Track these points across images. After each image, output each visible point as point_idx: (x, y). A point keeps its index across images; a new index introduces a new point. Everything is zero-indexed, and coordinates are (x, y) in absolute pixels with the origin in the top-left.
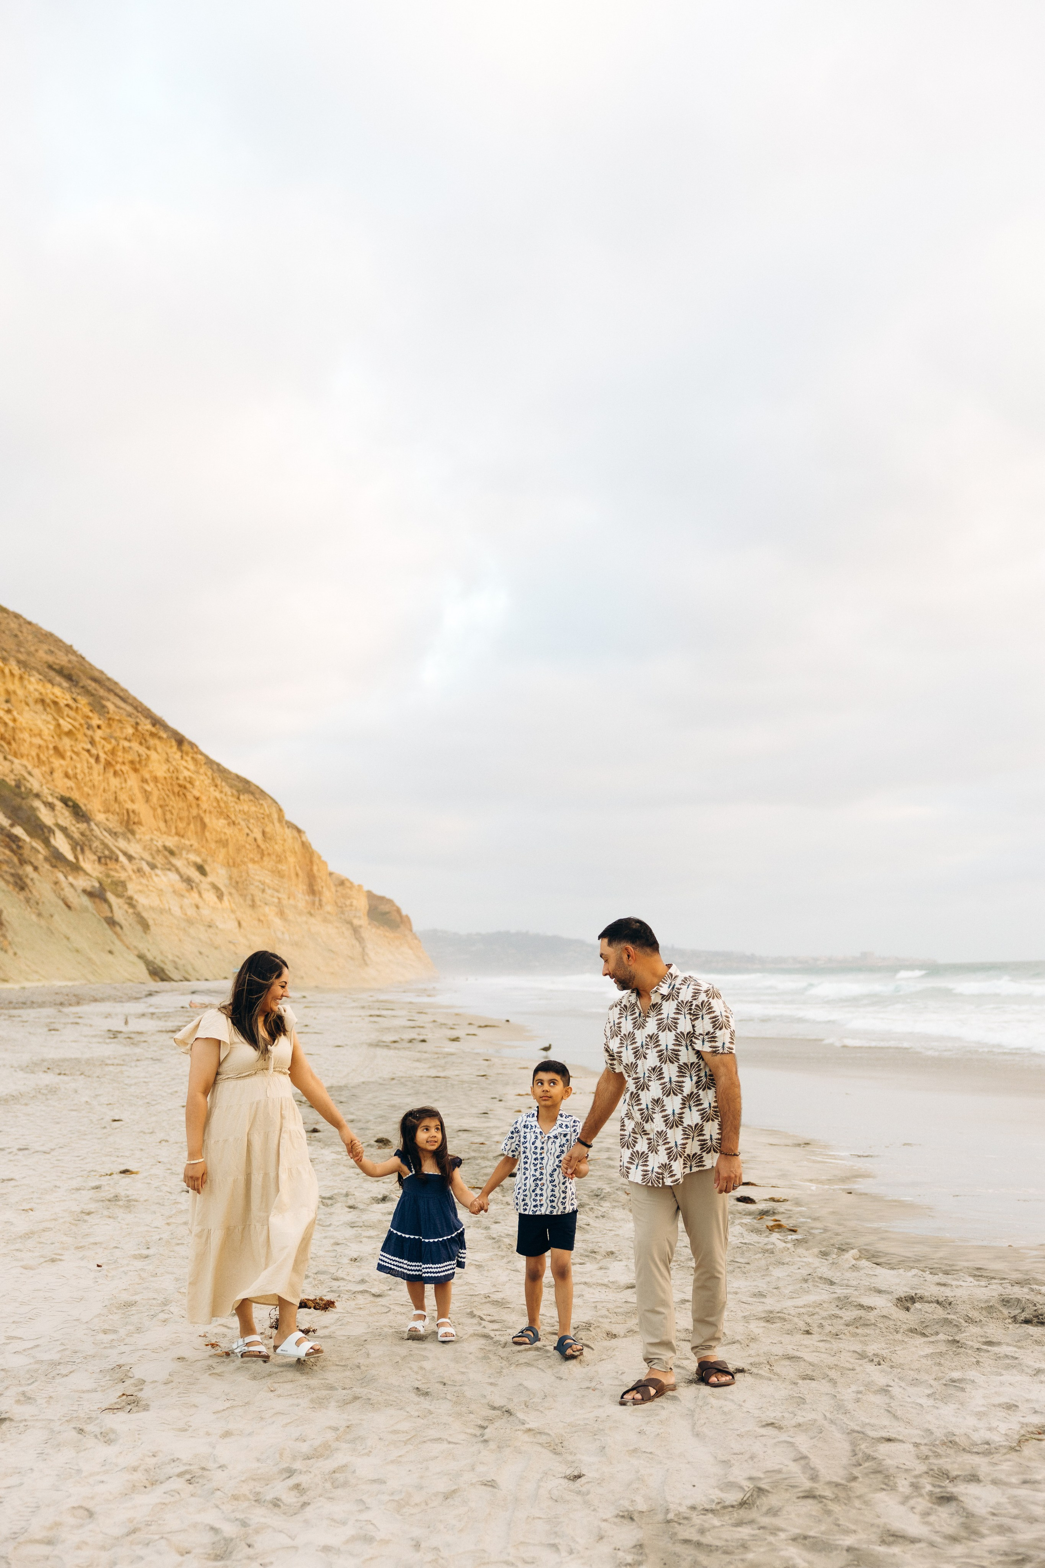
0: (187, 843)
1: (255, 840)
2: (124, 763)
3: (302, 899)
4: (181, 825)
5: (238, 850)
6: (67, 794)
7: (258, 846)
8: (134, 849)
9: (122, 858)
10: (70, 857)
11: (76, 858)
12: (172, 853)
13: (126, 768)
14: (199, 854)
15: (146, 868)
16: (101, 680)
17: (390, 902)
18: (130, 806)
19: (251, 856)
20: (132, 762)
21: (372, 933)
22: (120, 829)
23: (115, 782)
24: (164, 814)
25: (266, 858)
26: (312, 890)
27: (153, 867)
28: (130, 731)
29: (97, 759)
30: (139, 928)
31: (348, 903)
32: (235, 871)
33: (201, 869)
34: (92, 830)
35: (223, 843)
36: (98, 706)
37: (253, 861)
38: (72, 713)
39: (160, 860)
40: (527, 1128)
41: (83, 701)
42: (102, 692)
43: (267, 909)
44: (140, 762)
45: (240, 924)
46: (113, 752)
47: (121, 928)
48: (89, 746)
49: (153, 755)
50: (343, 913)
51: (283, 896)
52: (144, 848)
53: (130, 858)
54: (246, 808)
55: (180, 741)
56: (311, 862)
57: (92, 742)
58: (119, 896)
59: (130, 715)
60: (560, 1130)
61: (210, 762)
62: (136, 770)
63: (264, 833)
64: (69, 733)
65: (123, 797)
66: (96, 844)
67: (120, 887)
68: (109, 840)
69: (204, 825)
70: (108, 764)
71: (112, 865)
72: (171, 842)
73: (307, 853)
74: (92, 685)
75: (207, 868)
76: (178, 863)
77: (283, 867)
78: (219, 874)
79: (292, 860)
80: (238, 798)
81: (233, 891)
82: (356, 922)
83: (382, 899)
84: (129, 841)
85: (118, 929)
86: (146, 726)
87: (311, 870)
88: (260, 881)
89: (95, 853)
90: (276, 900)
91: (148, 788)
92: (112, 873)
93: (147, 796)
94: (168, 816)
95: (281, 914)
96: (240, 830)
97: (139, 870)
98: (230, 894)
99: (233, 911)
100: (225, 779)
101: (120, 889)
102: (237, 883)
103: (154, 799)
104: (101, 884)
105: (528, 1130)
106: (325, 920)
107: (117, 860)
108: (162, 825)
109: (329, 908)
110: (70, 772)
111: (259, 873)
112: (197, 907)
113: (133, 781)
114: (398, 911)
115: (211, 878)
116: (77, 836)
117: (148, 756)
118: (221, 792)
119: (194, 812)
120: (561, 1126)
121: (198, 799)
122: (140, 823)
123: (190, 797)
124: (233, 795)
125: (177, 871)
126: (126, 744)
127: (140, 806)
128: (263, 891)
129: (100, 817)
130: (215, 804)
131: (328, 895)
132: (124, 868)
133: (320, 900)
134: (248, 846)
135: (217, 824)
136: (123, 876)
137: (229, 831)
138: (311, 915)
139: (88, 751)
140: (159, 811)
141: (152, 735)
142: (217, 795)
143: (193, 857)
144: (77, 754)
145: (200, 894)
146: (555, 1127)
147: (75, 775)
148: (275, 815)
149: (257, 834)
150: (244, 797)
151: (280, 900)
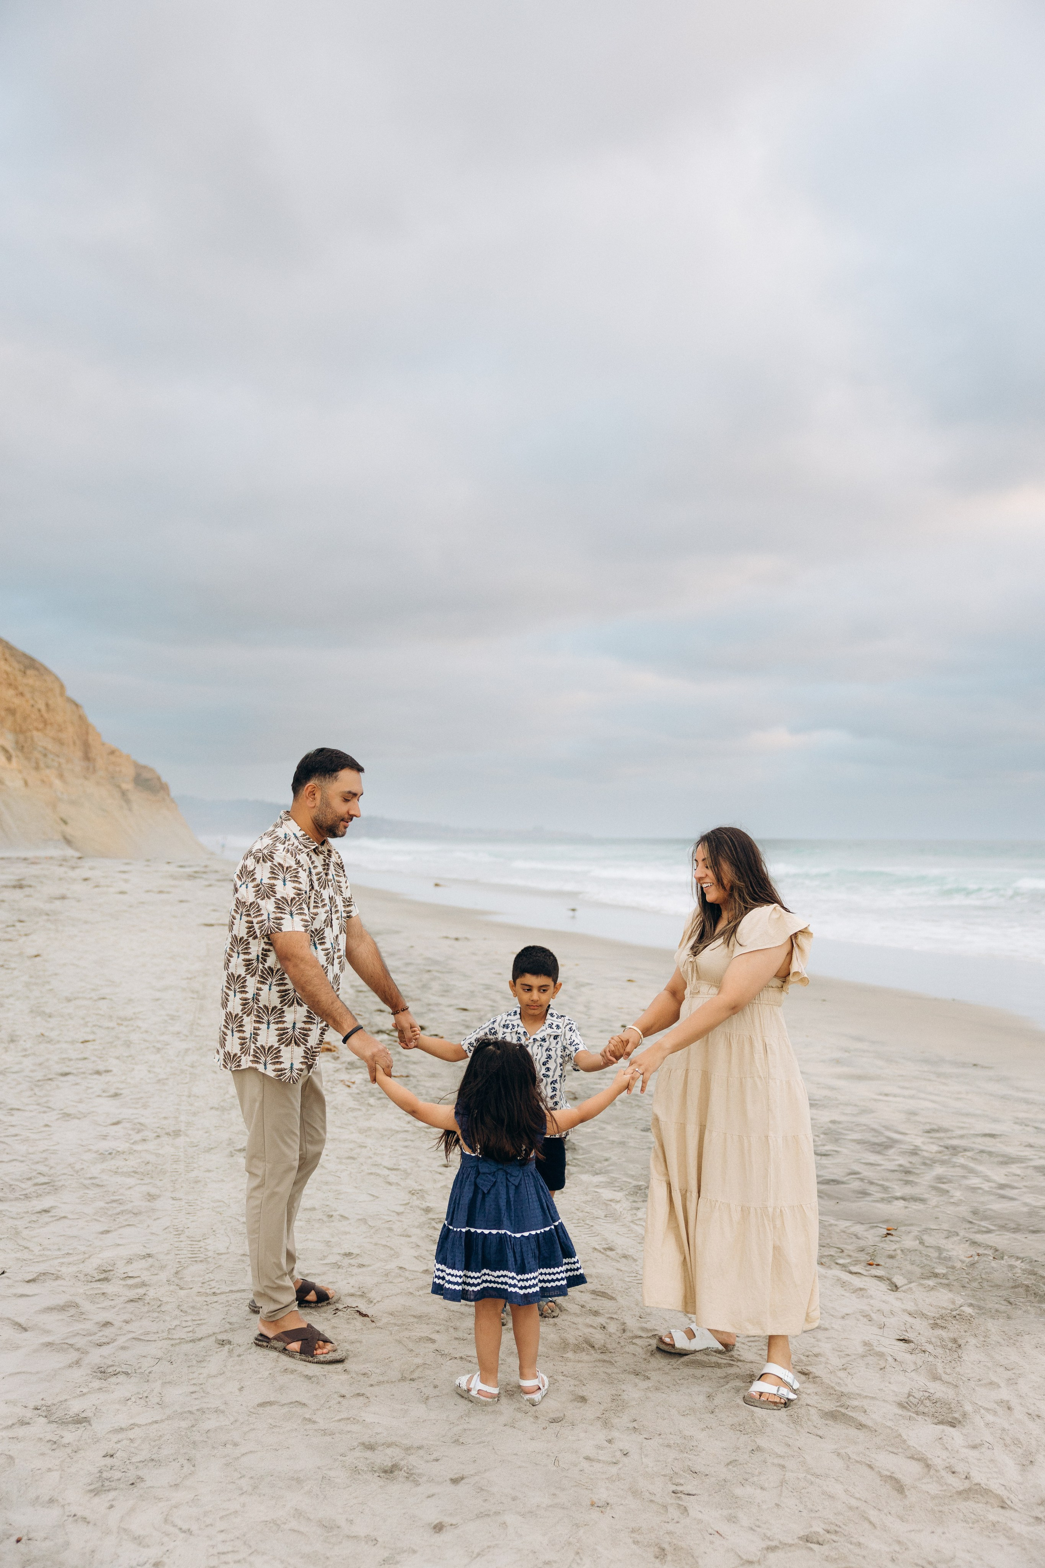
1: (39, 710)
3: (78, 764)
5: (25, 719)
7: (42, 716)
17: (151, 770)
19: (36, 724)
21: (136, 796)
25: (49, 727)
26: (87, 757)
31: (118, 769)
32: (21, 738)
35: (12, 711)
37: (37, 729)
40: (507, 1028)
43: (48, 771)
45: (26, 783)
50: (113, 778)
51: (62, 761)
54: (31, 681)
56: (87, 733)
60: (549, 1031)
63: (47, 705)
73: (84, 726)
77: (63, 736)
79: (70, 730)
80: (25, 673)
81: (20, 754)
82: (125, 786)
83: (144, 767)
87: (87, 740)
88: (43, 747)
90: (56, 764)
95: (61, 776)
96: (27, 701)
98: (17, 756)
99: (20, 771)
100: (12, 655)
102: (23, 747)
105: (509, 1030)
106: (98, 784)
109: (101, 773)
111: (42, 740)
114: (159, 779)
118: (10, 666)
120: (551, 1026)
124: (20, 670)
128: (45, 755)
130: (5, 676)
131: (100, 763)
133: (94, 767)
134: (33, 716)
137: (17, 701)
138: (86, 778)
142: (8, 669)
146: (543, 1028)
148: (57, 691)
149: (41, 705)
150: (30, 672)
151: (60, 764)
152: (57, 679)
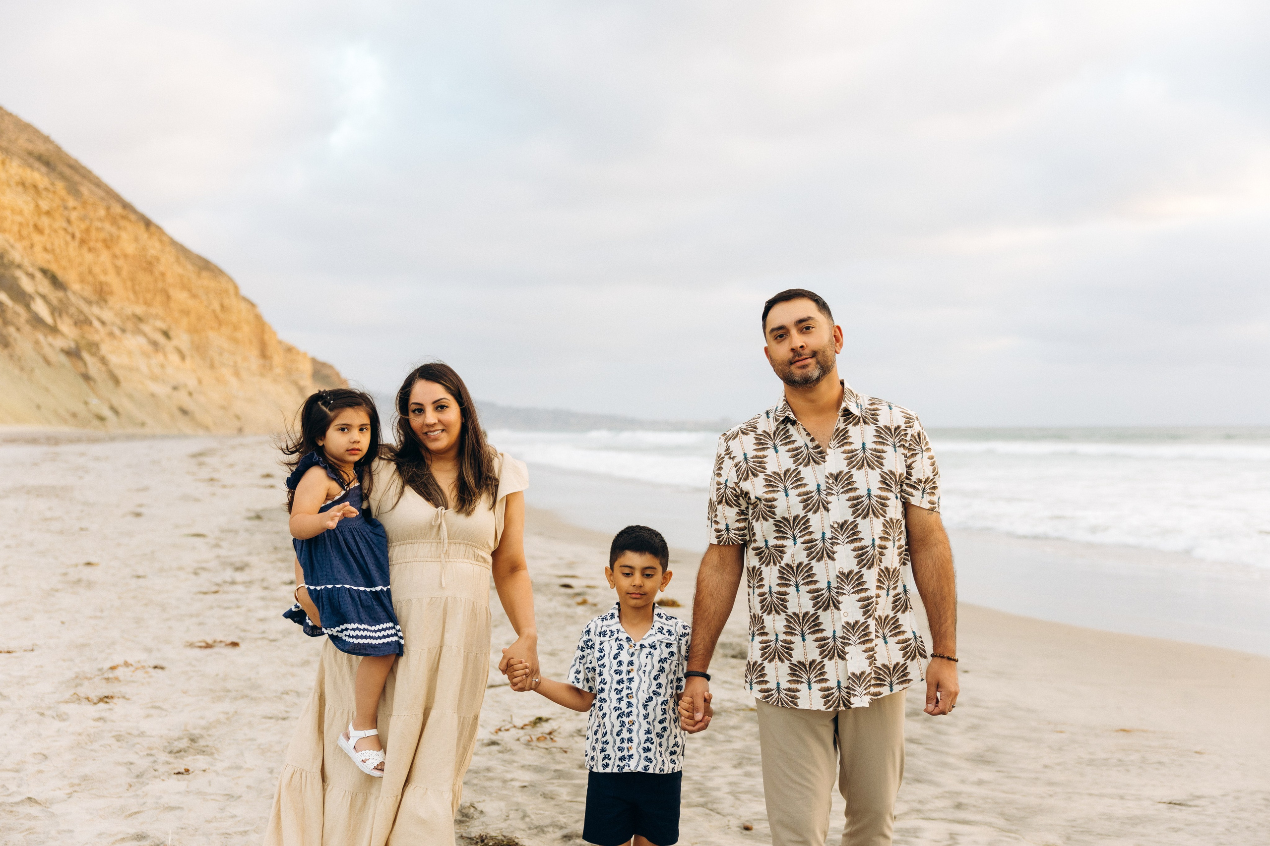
0: (153, 311)
1: (214, 311)
2: (97, 241)
3: (255, 362)
4: (149, 296)
5: (199, 318)
6: (45, 266)
7: (217, 317)
8: (107, 315)
9: (96, 323)
10: (49, 319)
11: (55, 321)
12: (140, 319)
13: (99, 245)
14: (163, 319)
15: (117, 332)
16: (76, 167)
17: (331, 367)
18: (102, 278)
19: (211, 324)
20: (105, 241)
22: (94, 298)
23: (89, 257)
24: (133, 286)
25: (223, 327)
26: (264, 354)
27: (123, 331)
28: (102, 212)
29: (73, 236)
30: (111, 384)
31: (293, 365)
32: (196, 336)
33: (166, 334)
34: (68, 299)
35: (186, 313)
36: (73, 190)
37: (212, 328)
38: (51, 196)
39: (129, 325)
41: (60, 185)
42: (77, 178)
43: (224, 370)
44: (112, 240)
46: (87, 231)
47: (95, 381)
48: (65, 225)
49: (124, 235)
50: (290, 375)
51: (238, 359)
52: (116, 315)
53: (103, 323)
54: (206, 283)
55: (148, 223)
56: (263, 331)
57: (69, 221)
58: (93, 354)
59: (102, 199)
60: (660, 636)
61: (174, 243)
62: (108, 247)
63: (222, 306)
64: (48, 213)
65: (97, 269)
66: (72, 310)
67: (93, 348)
68: (85, 307)
69: (169, 297)
70: (83, 242)
71: (86, 328)
72: (139, 310)
73: (260, 325)
74: (68, 172)
75: (172, 334)
76: (146, 328)
77: (239, 335)
78: (182, 339)
79: (246, 329)
80: (199, 275)
81: (194, 354)
82: (302, 383)
83: (324, 365)
84: (101, 308)
85: (92, 383)
86: (117, 209)
87: (263, 338)
88: (218, 347)
89: (71, 316)
90: (232, 363)
91: (120, 262)
92: (88, 336)
93: (118, 270)
94: (137, 288)
95: (237, 374)
96: (201, 302)
97: (111, 334)
98: (192, 356)
99: (194, 370)
100: (187, 258)
101: (94, 350)
102: (198, 347)
103: (124, 273)
104: (77, 343)
106: (274, 381)
107: (91, 324)
108: (132, 296)
109: (278, 370)
110: (49, 246)
111: (217, 339)
112: (162, 366)
113: (105, 257)
114: (337, 375)
115: (175, 342)
116: (55, 302)
117: (119, 237)
118: (184, 268)
119: (160, 285)
120: (661, 631)
121: (163, 274)
122: (111, 293)
123: (157, 273)
124: (195, 272)
125: (145, 335)
126: (98, 224)
127: (111, 279)
128: (221, 354)
129: (76, 286)
130: (178, 279)
131: (278, 359)
132: (97, 331)
133: (271, 365)
134: (208, 316)
135: (180, 296)
136: (96, 338)
137: (191, 303)
138: (262, 375)
139: (65, 230)
140: (129, 284)
141: (123, 217)
142: (181, 271)
143: (160, 324)
144: (55, 231)
145: (165, 355)
147: (53, 250)
148: (232, 291)
149: (216, 306)
150: (205, 274)
151: (236, 363)
152: (230, 280)
